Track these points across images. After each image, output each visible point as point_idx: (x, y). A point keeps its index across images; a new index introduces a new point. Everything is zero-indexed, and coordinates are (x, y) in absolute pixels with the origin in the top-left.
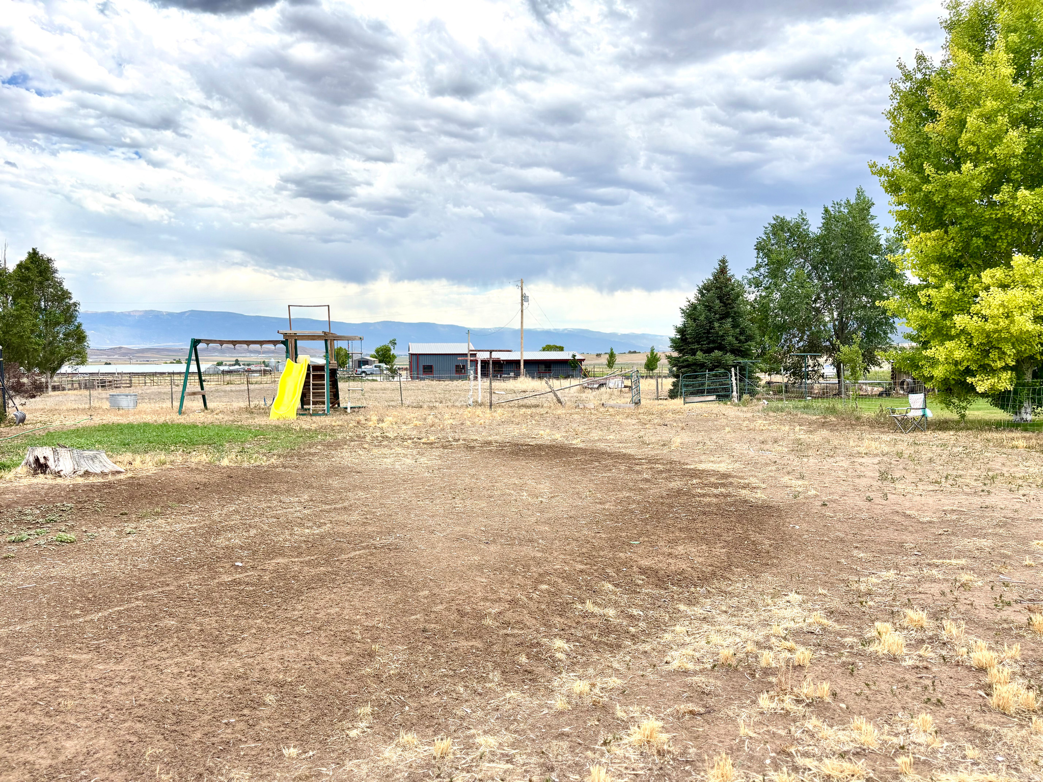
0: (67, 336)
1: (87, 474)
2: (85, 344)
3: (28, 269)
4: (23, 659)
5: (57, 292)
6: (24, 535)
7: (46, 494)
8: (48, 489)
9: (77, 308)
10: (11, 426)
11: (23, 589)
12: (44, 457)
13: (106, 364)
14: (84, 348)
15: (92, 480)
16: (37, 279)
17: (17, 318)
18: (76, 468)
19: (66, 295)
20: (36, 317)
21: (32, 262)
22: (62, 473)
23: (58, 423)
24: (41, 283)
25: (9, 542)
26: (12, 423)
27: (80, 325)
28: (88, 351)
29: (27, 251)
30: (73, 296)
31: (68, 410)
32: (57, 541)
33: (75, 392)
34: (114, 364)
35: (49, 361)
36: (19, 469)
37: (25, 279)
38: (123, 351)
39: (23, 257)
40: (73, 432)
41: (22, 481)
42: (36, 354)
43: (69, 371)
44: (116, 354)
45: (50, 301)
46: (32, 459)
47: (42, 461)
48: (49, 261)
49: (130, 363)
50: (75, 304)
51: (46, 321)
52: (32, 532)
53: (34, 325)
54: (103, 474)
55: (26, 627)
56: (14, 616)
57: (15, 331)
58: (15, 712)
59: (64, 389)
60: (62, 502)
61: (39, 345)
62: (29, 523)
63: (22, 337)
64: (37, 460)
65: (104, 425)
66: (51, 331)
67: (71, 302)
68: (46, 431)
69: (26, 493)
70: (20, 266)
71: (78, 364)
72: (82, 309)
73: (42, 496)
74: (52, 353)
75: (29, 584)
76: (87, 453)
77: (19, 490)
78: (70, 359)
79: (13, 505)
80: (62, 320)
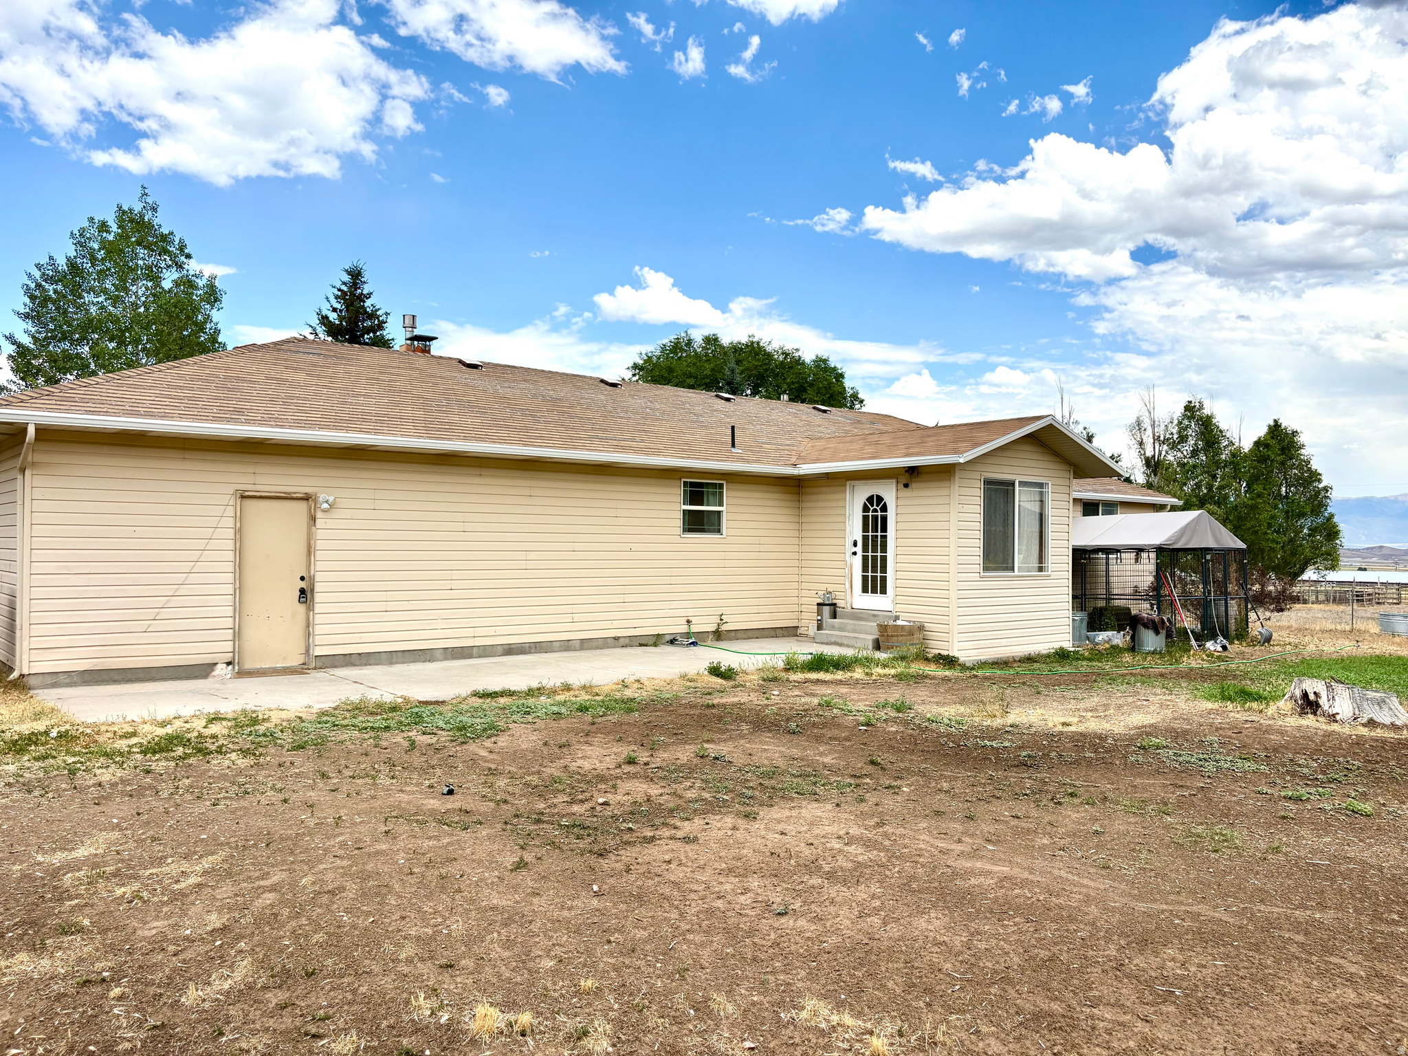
0: (1313, 530)
1: (1371, 723)
2: (1337, 541)
3: (1267, 446)
4: (1333, 959)
5: (1302, 474)
6: (1302, 791)
7: (1323, 743)
8: (1324, 736)
9: (1328, 494)
10: (1254, 645)
11: (1314, 865)
12: (1315, 693)
13: (1360, 569)
14: (1335, 548)
15: (1379, 733)
16: (1278, 458)
17: (1251, 509)
18: (1357, 712)
19: (1315, 476)
20: (1276, 507)
21: (1272, 438)
22: (1338, 718)
23: (1311, 648)
24: (1283, 463)
25: (1285, 797)
26: (1254, 642)
27: (1332, 516)
28: (1341, 552)
29: (1267, 424)
30: (1323, 478)
31: (1323, 631)
32: (1346, 809)
33: (1322, 606)
34: (1372, 570)
35: (1289, 564)
36: (1281, 703)
37: (1263, 459)
38: (1385, 552)
39: (1261, 431)
40: (1336, 662)
41: (1288, 719)
42: (1272, 555)
43: (1314, 577)
44: (1375, 556)
45: (1293, 485)
46: (1298, 693)
47: (1312, 697)
48: (1295, 433)
49: (1396, 570)
50: (1326, 489)
51: (1287, 512)
52: (1313, 790)
53: (1273, 517)
54: (1394, 727)
55: (1328, 917)
56: (1310, 899)
57: (1248, 525)
58: (1339, 1029)
59: (1305, 602)
60: (1345, 757)
61: (1277, 543)
62: (1304, 777)
63: (1256, 532)
64: (1305, 695)
65: (1378, 657)
66: (1293, 525)
67: (1321, 486)
68: (1300, 657)
69: (1295, 737)
70: (1258, 443)
71: (1326, 569)
72: (1335, 495)
73: (1316, 745)
74: (1293, 554)
75: (1320, 859)
76: (1371, 694)
77: (1287, 732)
78: (1316, 562)
79: (1282, 750)
80: (1308, 510)
